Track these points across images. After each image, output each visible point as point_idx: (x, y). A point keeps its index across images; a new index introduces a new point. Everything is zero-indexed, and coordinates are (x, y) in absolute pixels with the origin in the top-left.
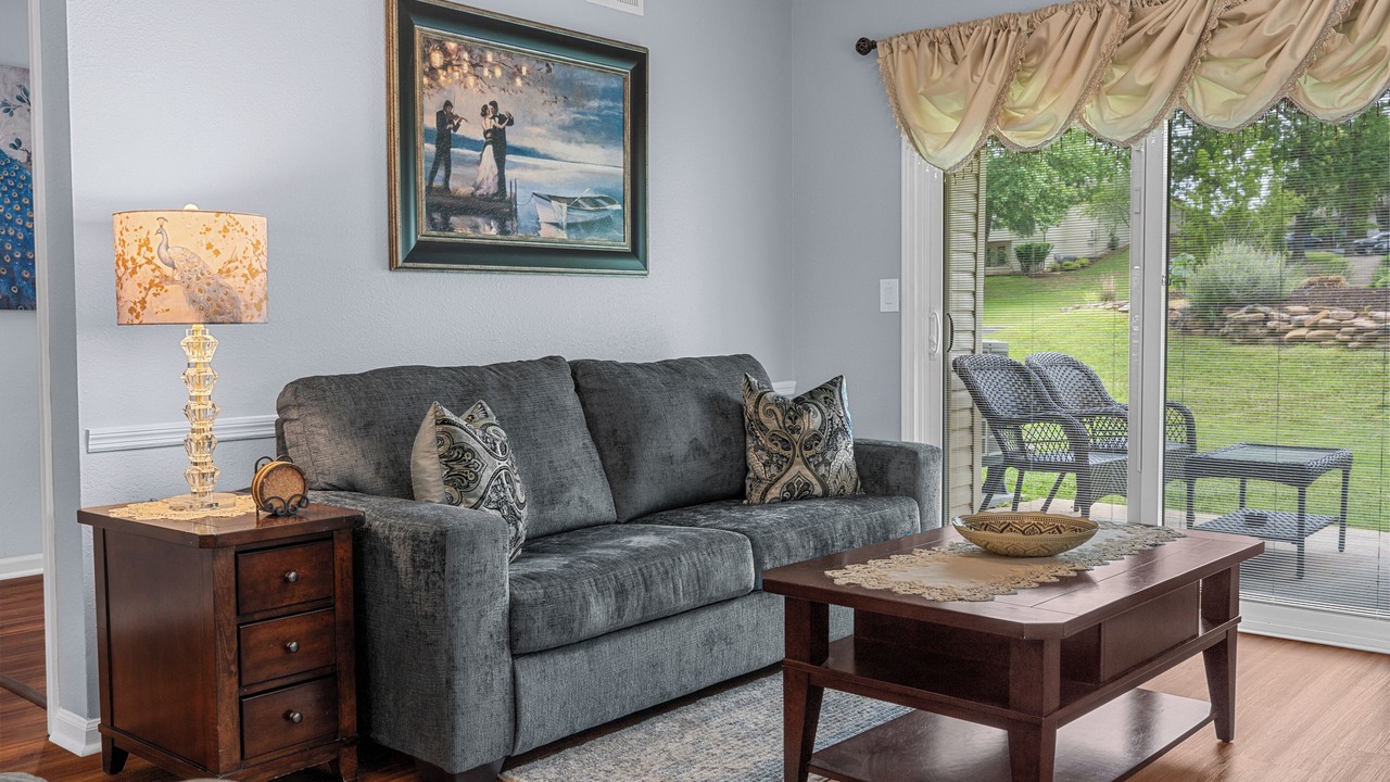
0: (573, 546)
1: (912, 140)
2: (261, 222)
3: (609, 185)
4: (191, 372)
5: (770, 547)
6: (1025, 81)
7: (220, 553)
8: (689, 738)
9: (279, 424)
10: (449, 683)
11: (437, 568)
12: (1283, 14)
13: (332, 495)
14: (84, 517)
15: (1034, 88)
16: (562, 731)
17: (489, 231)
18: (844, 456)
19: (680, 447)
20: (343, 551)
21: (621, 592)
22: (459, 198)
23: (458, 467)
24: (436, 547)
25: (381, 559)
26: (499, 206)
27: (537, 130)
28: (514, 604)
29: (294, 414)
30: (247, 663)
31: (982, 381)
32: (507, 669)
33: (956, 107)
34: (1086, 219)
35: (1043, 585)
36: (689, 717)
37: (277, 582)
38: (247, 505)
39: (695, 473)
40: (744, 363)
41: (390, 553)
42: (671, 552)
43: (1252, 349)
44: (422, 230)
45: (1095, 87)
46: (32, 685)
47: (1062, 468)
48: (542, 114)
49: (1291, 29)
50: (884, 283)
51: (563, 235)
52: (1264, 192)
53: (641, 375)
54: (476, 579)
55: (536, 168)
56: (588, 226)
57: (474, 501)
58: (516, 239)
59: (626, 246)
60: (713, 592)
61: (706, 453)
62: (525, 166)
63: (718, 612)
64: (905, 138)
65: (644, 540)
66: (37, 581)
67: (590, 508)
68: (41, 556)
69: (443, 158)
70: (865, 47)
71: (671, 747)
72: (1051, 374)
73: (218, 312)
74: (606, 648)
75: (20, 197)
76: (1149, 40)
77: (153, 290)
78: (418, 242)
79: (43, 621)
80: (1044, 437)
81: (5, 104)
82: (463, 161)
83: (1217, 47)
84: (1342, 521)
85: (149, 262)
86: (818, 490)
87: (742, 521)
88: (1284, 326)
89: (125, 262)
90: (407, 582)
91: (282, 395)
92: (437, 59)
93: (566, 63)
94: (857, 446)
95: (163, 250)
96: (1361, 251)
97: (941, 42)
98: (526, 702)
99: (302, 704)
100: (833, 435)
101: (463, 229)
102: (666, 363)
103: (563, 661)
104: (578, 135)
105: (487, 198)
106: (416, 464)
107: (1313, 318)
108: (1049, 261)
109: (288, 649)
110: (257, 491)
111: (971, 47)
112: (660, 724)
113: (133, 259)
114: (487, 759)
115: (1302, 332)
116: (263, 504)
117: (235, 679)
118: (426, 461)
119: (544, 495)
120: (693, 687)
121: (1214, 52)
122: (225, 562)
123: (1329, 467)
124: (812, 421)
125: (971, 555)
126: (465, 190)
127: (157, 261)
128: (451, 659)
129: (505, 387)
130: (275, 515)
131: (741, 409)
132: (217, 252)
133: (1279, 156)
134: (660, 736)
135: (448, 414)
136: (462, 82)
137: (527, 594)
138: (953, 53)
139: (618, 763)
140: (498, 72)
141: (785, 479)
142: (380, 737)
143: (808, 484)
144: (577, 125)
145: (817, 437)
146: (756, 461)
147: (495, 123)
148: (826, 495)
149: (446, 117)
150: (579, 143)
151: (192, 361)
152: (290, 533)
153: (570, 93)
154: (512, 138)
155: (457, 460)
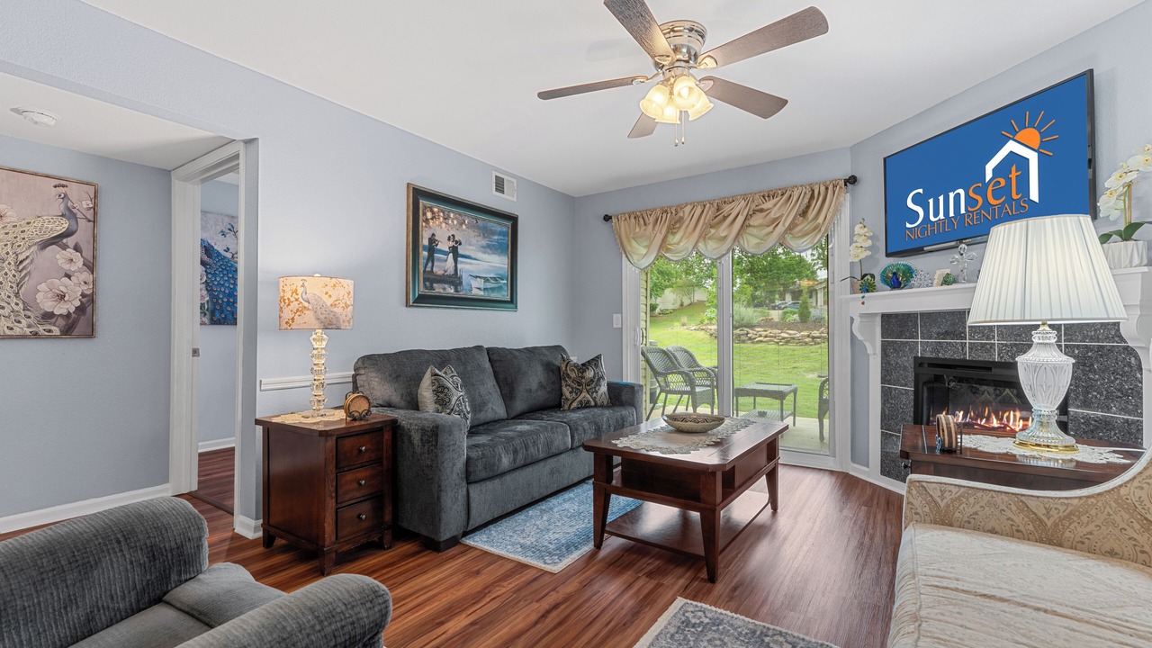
0: (491, 430)
1: (627, 257)
2: (351, 282)
3: (501, 272)
4: (315, 352)
5: (577, 429)
6: (674, 234)
7: (329, 438)
8: (545, 518)
9: (354, 377)
10: (439, 498)
11: (434, 443)
12: (779, 209)
13: (380, 409)
14: (258, 422)
15: (678, 236)
16: (489, 518)
17: (450, 291)
18: (604, 389)
19: (534, 386)
20: (387, 436)
21: (515, 452)
22: (438, 276)
23: (441, 395)
24: (433, 434)
25: (406, 439)
26: (455, 280)
27: (472, 248)
28: (469, 459)
29: (362, 372)
30: (340, 492)
31: (650, 356)
32: (465, 490)
33: (645, 244)
34: (671, 294)
35: (708, 445)
36: (543, 508)
37: (355, 452)
38: (341, 414)
39: (541, 396)
40: (558, 348)
41: (410, 437)
42: (536, 433)
43: (742, 345)
44: (422, 290)
45: (703, 236)
46: (226, 503)
47: (682, 393)
48: (474, 241)
49: (782, 216)
50: (615, 316)
51: (482, 293)
52: (738, 286)
53: (517, 354)
54: (452, 448)
55: (471, 264)
56: (493, 289)
57: (448, 411)
58: (462, 294)
59: (508, 299)
60: (554, 450)
61: (545, 388)
62: (466, 263)
63: (555, 459)
64: (624, 255)
65: (523, 427)
66: (232, 449)
67: (496, 413)
68: (234, 438)
69: (431, 258)
70: (607, 218)
71: (538, 523)
72: (677, 354)
73: (330, 325)
74: (508, 478)
75: (228, 274)
76: (725, 218)
77: (298, 313)
78: (419, 295)
79: (234, 469)
80: (675, 380)
81: (222, 231)
82: (439, 260)
83: (754, 221)
84: (794, 414)
85: (297, 300)
86: (593, 403)
87: (563, 418)
88: (754, 336)
89: (284, 300)
90: (418, 450)
91: (357, 363)
92: (429, 215)
93: (484, 220)
94: (608, 385)
95: (304, 295)
96: (774, 308)
97: (639, 217)
98: (473, 505)
99: (365, 511)
100: (599, 380)
101: (439, 289)
102: (526, 349)
103: (489, 485)
104: (489, 250)
105: (449, 276)
106: (421, 394)
107: (766, 333)
108: (657, 311)
109: (361, 484)
110: (347, 409)
111: (652, 219)
112: (531, 512)
113: (289, 299)
114: (456, 533)
115: (761, 338)
116: (349, 414)
117: (334, 500)
118: (426, 393)
119: (477, 407)
120: (545, 494)
121: (752, 223)
122: (331, 443)
123: (790, 392)
124: (590, 374)
125: (671, 432)
126: (440, 272)
127: (301, 300)
128: (440, 486)
129: (459, 359)
130: (355, 420)
131: (559, 368)
132: (330, 296)
133: (742, 272)
134: (531, 517)
135: (437, 371)
136: (440, 225)
137: (474, 454)
138: (644, 221)
139: (515, 532)
140: (455, 222)
141: (579, 399)
142: (403, 524)
143: (589, 401)
144: (488, 246)
145: (592, 381)
146: (566, 391)
147: (454, 244)
148: (596, 406)
149: (432, 240)
150: (489, 254)
151: (315, 347)
152: (364, 428)
153: (486, 232)
154: (461, 251)
155: (441, 392)
